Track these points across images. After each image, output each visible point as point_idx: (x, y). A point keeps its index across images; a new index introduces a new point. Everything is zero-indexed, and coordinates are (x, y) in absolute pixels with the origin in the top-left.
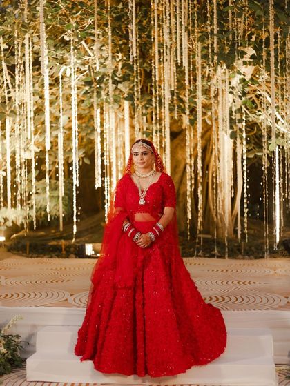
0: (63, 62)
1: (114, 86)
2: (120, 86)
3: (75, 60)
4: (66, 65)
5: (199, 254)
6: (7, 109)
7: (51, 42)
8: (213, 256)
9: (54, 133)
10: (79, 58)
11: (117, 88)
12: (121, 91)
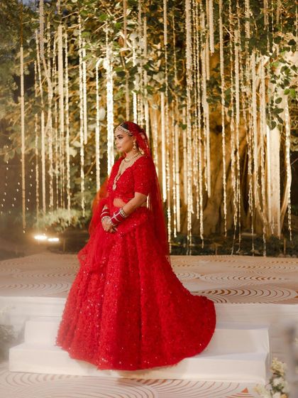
0: (100, 53)
1: (150, 77)
2: (155, 77)
3: (111, 52)
4: (102, 57)
5: (237, 252)
6: (42, 102)
7: (88, 34)
8: (251, 254)
9: (91, 127)
10: (114, 50)
11: (152, 79)
12: (157, 82)
